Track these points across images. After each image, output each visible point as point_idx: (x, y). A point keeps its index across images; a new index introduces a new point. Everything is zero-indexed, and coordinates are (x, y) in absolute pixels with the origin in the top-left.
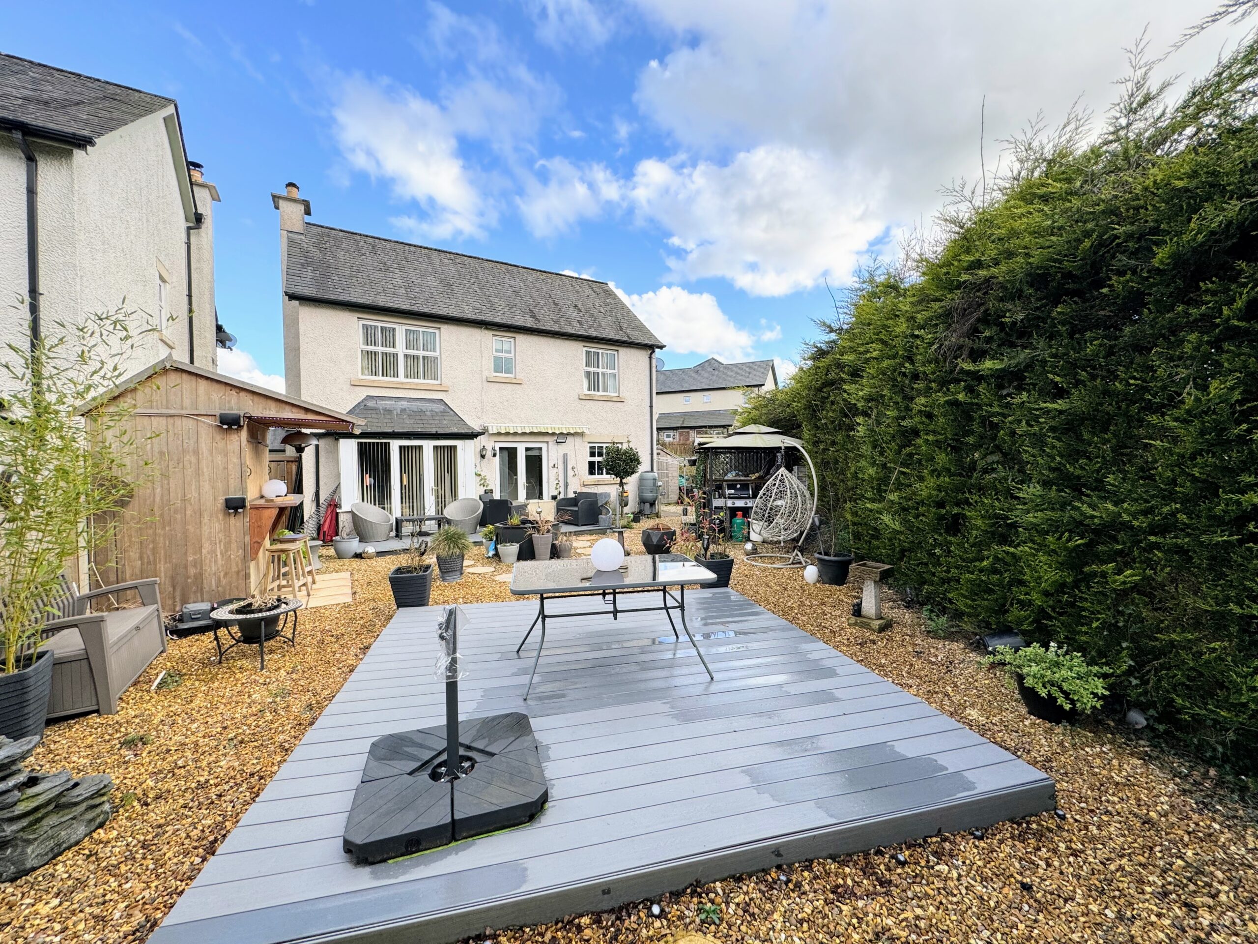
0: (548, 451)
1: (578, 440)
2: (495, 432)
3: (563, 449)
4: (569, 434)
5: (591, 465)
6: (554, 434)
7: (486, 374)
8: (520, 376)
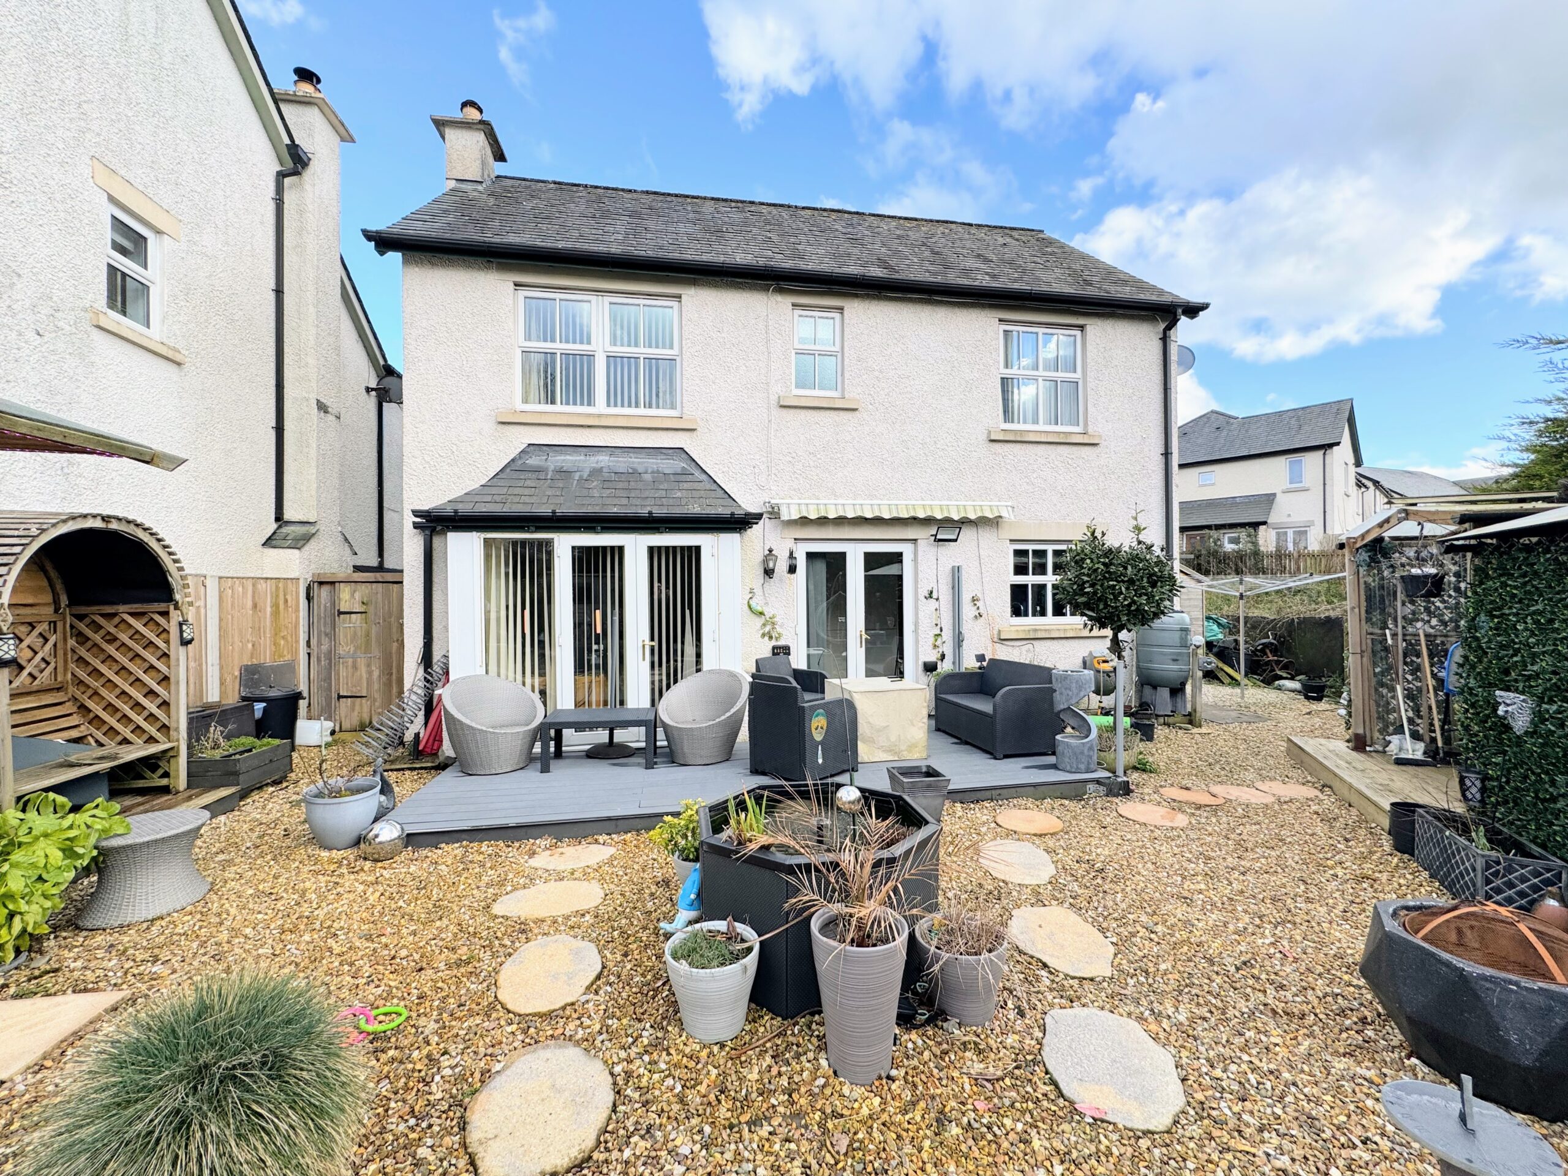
0: (915, 560)
1: (986, 536)
2: (795, 516)
3: (950, 555)
4: (965, 522)
5: (1018, 593)
6: (928, 521)
7: (777, 390)
8: (854, 394)
